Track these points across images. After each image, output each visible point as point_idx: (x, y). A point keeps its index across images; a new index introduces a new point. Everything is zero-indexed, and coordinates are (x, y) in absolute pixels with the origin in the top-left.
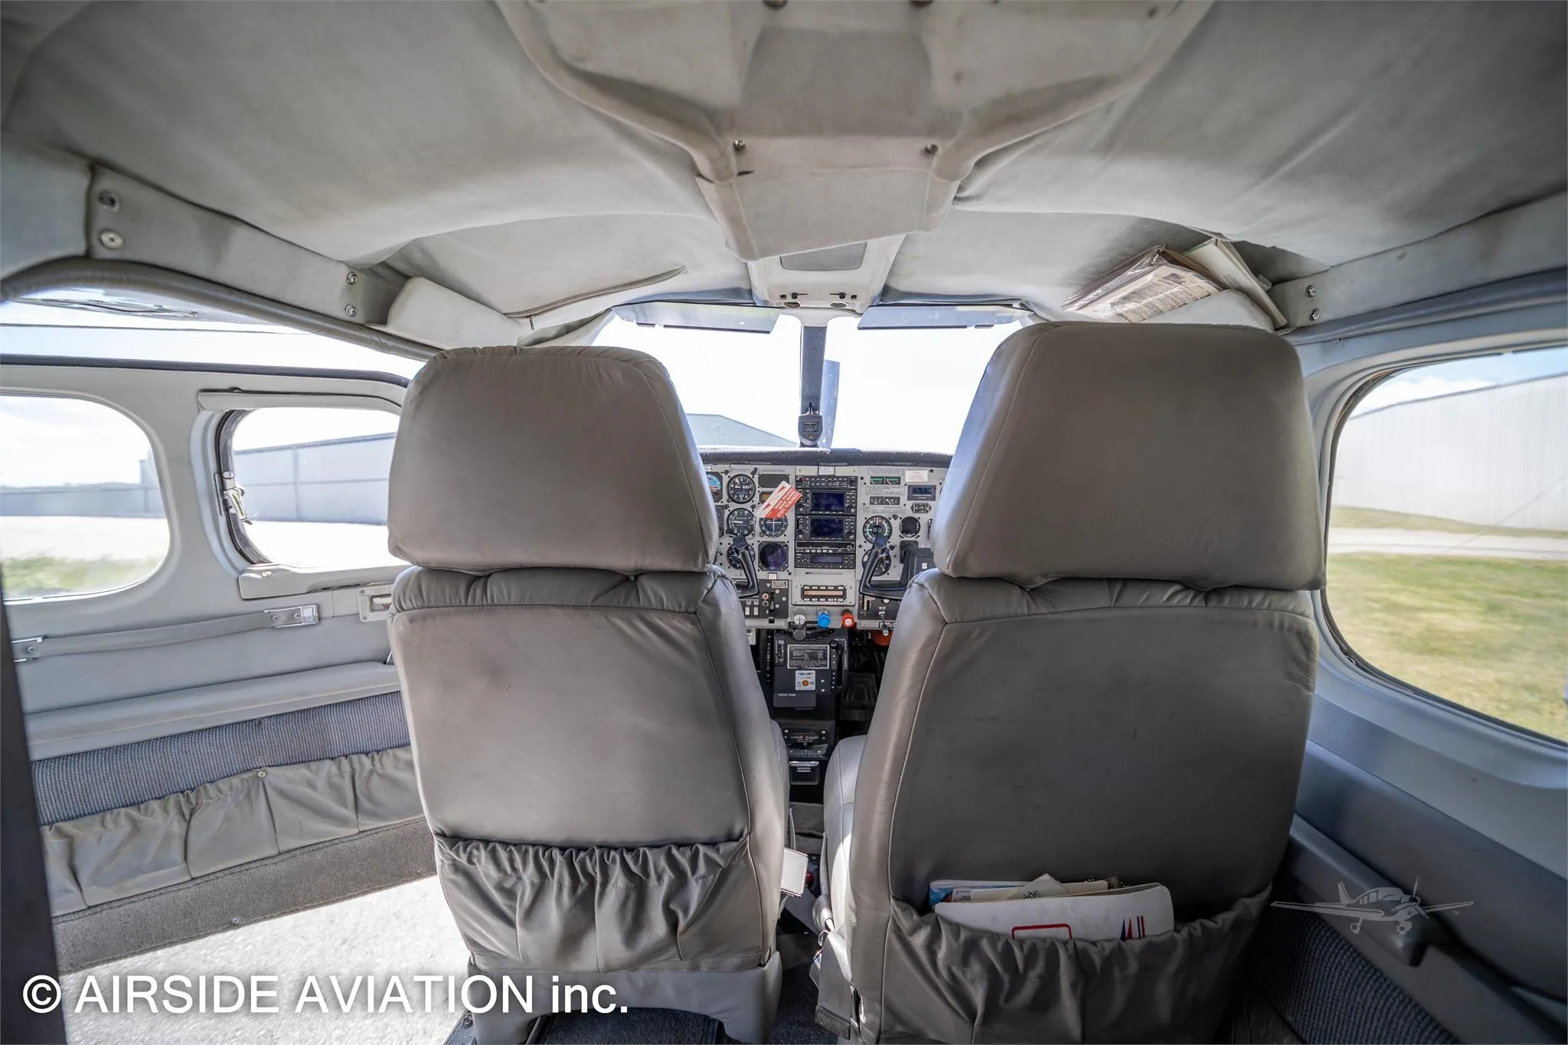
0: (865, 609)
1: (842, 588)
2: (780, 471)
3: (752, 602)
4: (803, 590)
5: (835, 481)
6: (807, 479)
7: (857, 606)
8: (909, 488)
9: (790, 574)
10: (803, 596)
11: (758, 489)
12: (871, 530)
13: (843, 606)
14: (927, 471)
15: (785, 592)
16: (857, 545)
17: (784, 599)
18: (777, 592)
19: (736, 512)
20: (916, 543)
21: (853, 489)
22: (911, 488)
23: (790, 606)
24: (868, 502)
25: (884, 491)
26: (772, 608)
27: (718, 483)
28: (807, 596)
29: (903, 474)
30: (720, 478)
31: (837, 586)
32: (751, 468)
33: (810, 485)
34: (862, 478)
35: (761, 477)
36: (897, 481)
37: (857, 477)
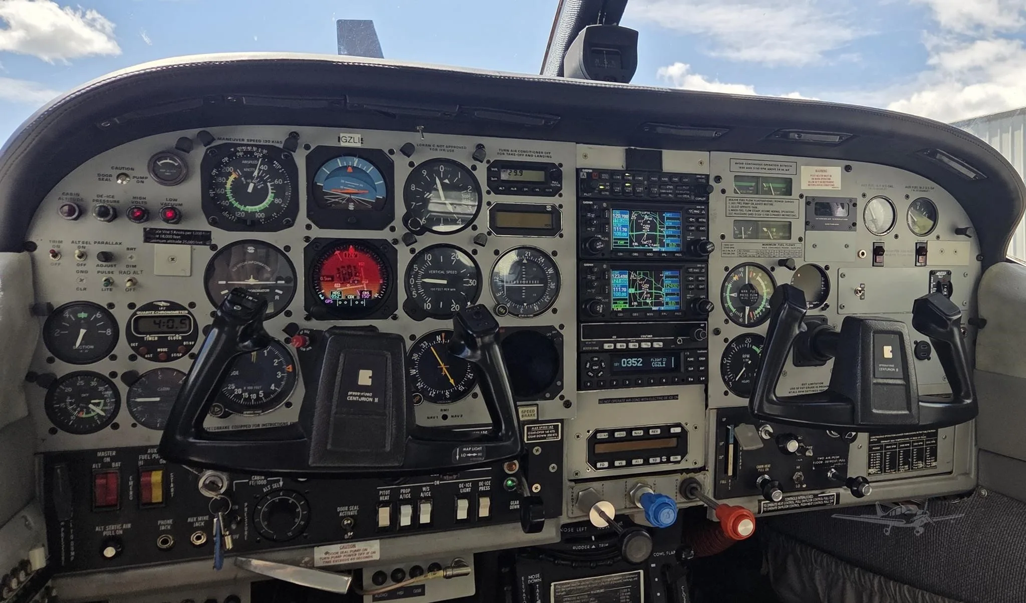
0: (730, 473)
1: (678, 430)
2: (539, 154)
3: (475, 485)
4: (593, 441)
5: (665, 184)
6: (605, 176)
7: (711, 467)
8: (808, 203)
9: (568, 404)
10: (593, 459)
11: (486, 198)
12: (734, 295)
13: (681, 471)
14: (839, 169)
15: (555, 451)
16: (711, 329)
17: (553, 467)
18: (537, 451)
19: (428, 257)
20: (824, 320)
21: (700, 203)
22: (813, 205)
23: (566, 484)
24: (729, 232)
25: (760, 207)
26: (527, 494)
27: (380, 182)
28: (602, 457)
29: (797, 173)
30: (386, 169)
31: (669, 427)
32: (469, 142)
33: (612, 191)
34: (718, 179)
35: (496, 167)
36: (787, 187)
37: (707, 176)
